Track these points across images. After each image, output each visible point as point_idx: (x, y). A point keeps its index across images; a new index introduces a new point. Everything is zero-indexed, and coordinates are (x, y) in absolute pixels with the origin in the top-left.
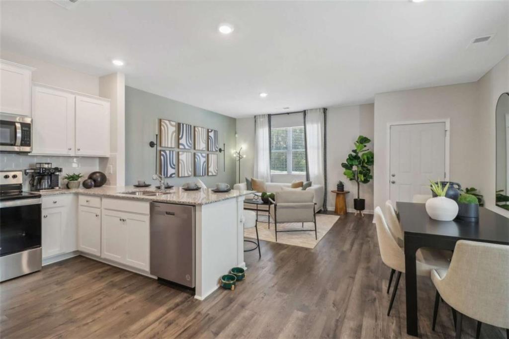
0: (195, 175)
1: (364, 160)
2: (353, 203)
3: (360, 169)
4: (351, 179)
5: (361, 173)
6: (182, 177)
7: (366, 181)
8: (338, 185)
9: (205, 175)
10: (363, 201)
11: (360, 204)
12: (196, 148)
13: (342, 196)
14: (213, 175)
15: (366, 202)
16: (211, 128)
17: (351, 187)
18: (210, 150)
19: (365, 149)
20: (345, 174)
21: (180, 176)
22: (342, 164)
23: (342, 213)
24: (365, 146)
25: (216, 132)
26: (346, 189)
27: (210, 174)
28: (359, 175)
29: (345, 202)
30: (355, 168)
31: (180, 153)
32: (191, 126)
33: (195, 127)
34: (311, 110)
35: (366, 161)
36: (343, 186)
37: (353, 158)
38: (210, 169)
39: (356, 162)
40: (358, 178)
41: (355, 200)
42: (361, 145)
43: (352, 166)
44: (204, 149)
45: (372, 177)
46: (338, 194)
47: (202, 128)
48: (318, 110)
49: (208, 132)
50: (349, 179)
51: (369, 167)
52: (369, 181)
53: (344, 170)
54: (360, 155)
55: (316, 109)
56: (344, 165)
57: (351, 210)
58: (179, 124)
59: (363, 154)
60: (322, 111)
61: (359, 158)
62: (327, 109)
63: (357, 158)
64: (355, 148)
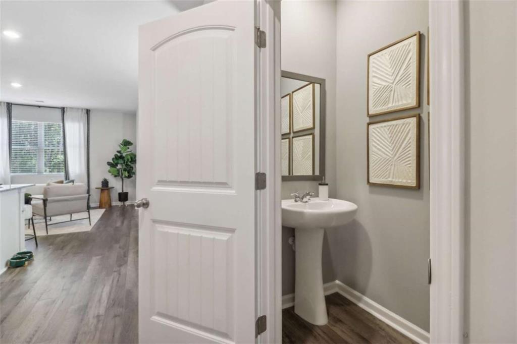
1: (128, 160)
2: (117, 196)
3: (124, 167)
4: (115, 176)
5: (125, 170)
7: (129, 177)
8: (103, 182)
10: (126, 194)
11: (123, 197)
13: (106, 191)
15: (129, 195)
17: (116, 185)
19: (128, 150)
20: (109, 172)
22: (108, 162)
23: (107, 206)
24: (128, 148)
26: (110, 185)
28: (123, 172)
29: (110, 196)
30: (119, 166)
34: (71, 108)
35: (130, 160)
36: (108, 182)
37: (119, 158)
39: (121, 161)
40: (122, 174)
41: (120, 194)
42: (125, 147)
43: (117, 164)
45: (134, 173)
46: (102, 190)
48: (80, 110)
50: (113, 176)
51: (132, 165)
52: (132, 177)
53: (108, 167)
54: (124, 155)
55: (78, 109)
56: (109, 164)
57: (116, 203)
59: (127, 155)
60: (85, 111)
61: (124, 157)
62: (90, 111)
63: (121, 157)
64: (119, 149)
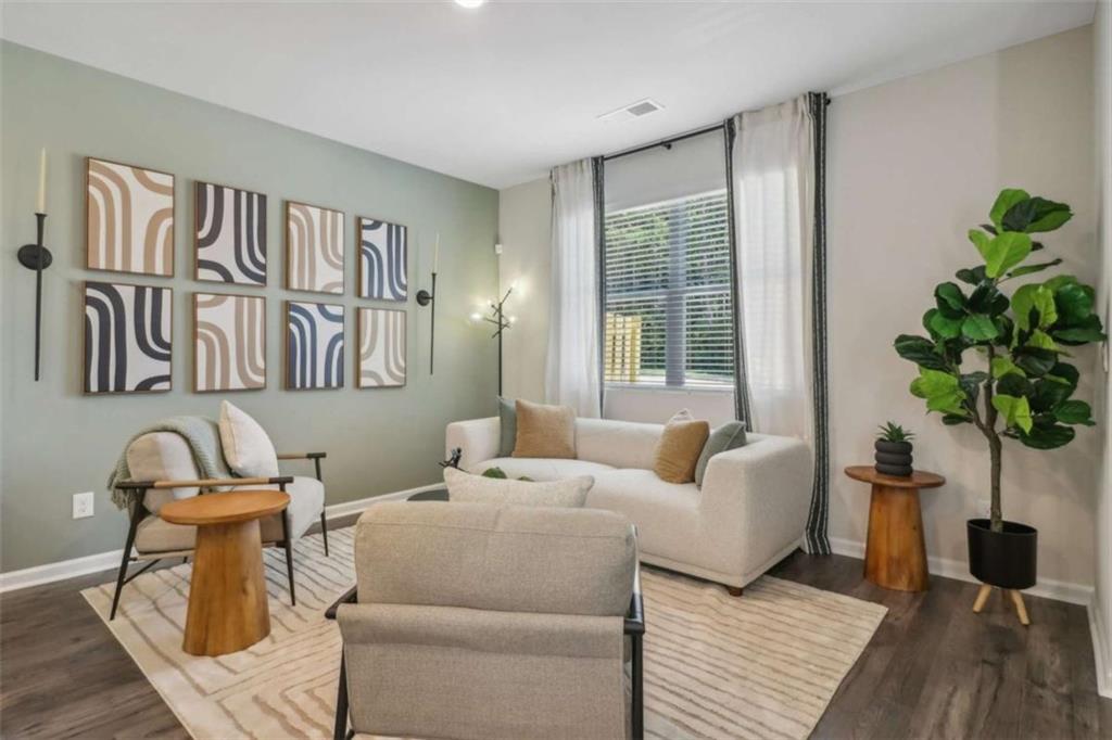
0: (289, 384)
1: (1034, 316)
2: (961, 536)
3: (1007, 365)
4: (951, 419)
5: (1011, 386)
6: (210, 392)
7: (1046, 435)
8: (881, 446)
9: (341, 384)
11: (1002, 548)
12: (295, 284)
13: (900, 500)
14: (382, 387)
15: (1043, 542)
16: (370, 212)
18: (365, 293)
19: (1033, 258)
20: (917, 391)
21: (202, 386)
22: (902, 339)
23: (902, 585)
24: (1037, 246)
25: (395, 231)
27: (365, 382)
28: (1002, 401)
29: (919, 528)
30: (973, 362)
31: (201, 298)
32: (263, 199)
33: (286, 205)
36: (908, 448)
37: (966, 306)
38: (365, 366)
40: (993, 413)
41: (977, 528)
42: (1012, 237)
43: (955, 348)
44: (339, 290)
45: (1084, 414)
46: (878, 489)
47: (324, 209)
48: (788, 110)
49: (360, 227)
50: (938, 415)
51: (1072, 357)
52: (1068, 436)
53: (911, 370)
54: (1007, 287)
56: (909, 347)
57: (951, 564)
58: (200, 188)
59: (1026, 290)
60: (804, 106)
61: (1002, 302)
62: (828, 102)
63: (987, 302)
64: (974, 260)
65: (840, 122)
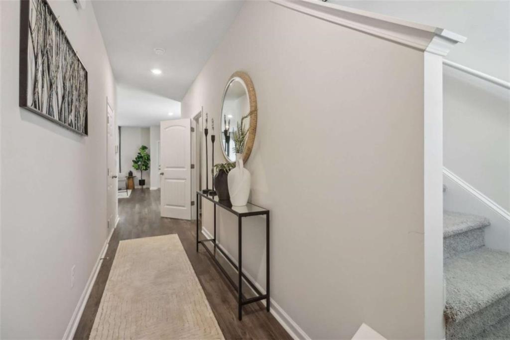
2: (138, 182)
3: (143, 163)
4: (137, 169)
5: (143, 165)
7: (146, 169)
8: (129, 173)
10: (144, 181)
11: (142, 182)
13: (131, 179)
15: (146, 181)
17: (138, 175)
19: (145, 152)
20: (133, 166)
23: (133, 188)
26: (134, 175)
28: (142, 166)
29: (133, 182)
30: (140, 163)
35: (146, 158)
36: (132, 173)
37: (140, 157)
39: (141, 160)
40: (141, 168)
41: (140, 181)
42: (143, 150)
43: (138, 162)
45: (149, 167)
46: (129, 178)
50: (135, 169)
51: (148, 162)
52: (148, 169)
53: (133, 163)
54: (142, 155)
56: (134, 161)
57: (137, 187)
59: (144, 155)
60: (118, 128)
62: (121, 127)
63: (141, 157)
64: (139, 152)
65: (122, 130)
